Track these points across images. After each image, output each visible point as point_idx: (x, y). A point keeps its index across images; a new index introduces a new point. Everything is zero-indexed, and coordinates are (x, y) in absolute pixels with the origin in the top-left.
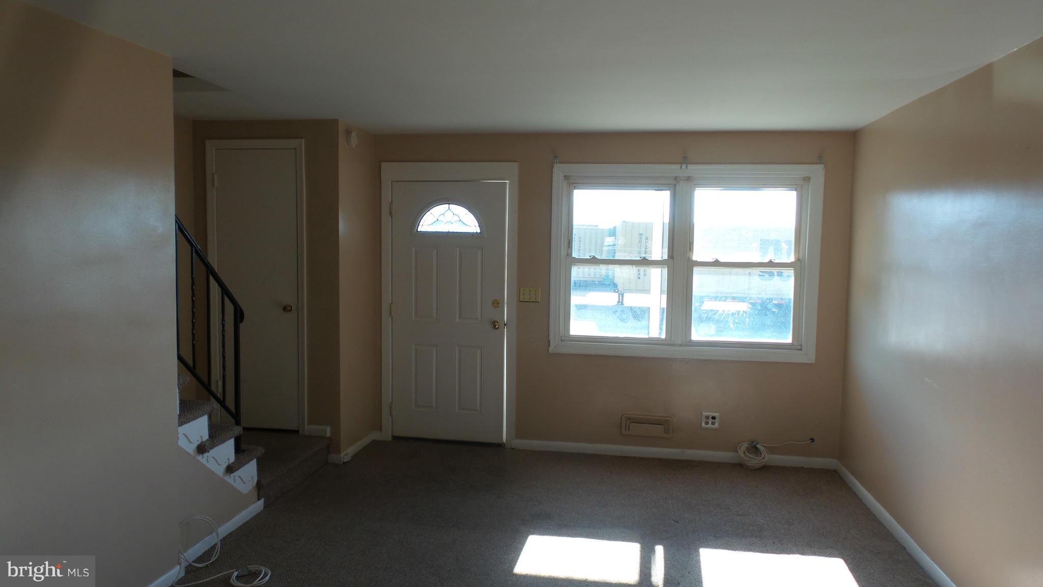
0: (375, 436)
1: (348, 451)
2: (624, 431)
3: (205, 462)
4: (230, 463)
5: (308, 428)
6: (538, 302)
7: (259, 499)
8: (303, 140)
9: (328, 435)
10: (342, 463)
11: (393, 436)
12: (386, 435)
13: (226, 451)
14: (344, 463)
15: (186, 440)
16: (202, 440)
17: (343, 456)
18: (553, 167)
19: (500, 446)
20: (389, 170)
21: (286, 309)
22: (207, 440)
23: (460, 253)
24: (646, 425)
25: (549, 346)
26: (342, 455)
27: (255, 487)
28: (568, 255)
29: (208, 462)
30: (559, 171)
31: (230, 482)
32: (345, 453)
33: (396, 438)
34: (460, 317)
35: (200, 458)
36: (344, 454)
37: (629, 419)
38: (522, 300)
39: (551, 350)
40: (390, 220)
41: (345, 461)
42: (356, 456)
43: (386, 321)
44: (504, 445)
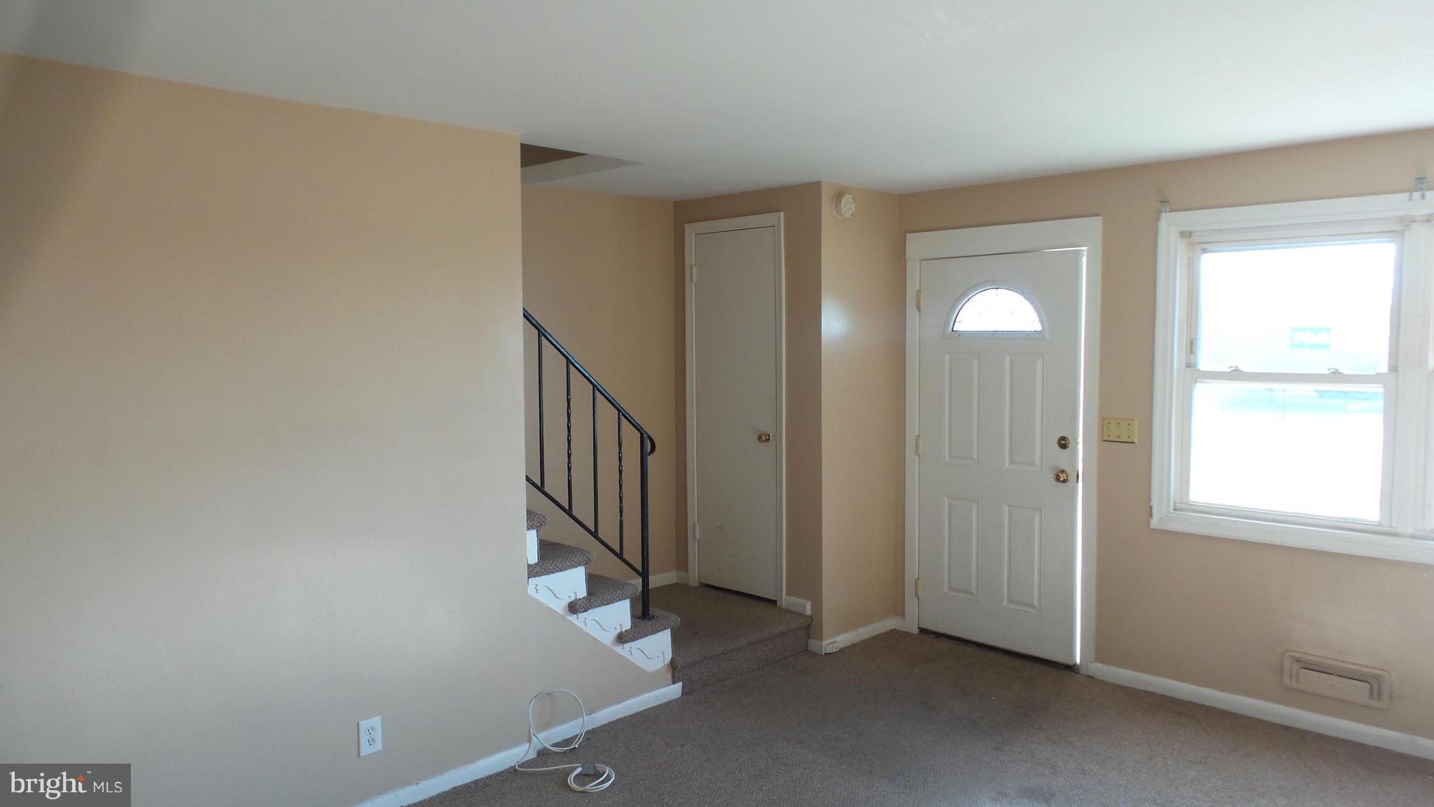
0: (891, 623)
1: (838, 639)
2: (1287, 680)
3: (582, 626)
4: (623, 630)
5: (786, 600)
6: (1133, 443)
7: (674, 683)
8: (782, 213)
9: (809, 612)
10: (824, 653)
11: (920, 628)
12: (910, 624)
13: (619, 614)
14: (826, 654)
15: (552, 594)
16: (576, 597)
17: (826, 645)
18: (1158, 219)
19: (1071, 668)
20: (918, 245)
21: (763, 438)
22: (584, 597)
23: (1012, 362)
24: (1334, 678)
25: (1151, 516)
26: (824, 644)
27: (668, 665)
28: (1188, 366)
29: (586, 625)
30: (1169, 226)
31: (624, 655)
32: (832, 640)
33: (923, 631)
34: (1011, 462)
35: (572, 618)
36: (828, 641)
37: (1298, 661)
38: (1106, 438)
39: (1155, 523)
40: (918, 314)
41: (827, 652)
42: (851, 649)
43: (912, 463)
44: (1078, 669)
